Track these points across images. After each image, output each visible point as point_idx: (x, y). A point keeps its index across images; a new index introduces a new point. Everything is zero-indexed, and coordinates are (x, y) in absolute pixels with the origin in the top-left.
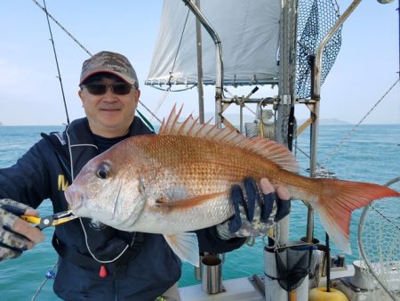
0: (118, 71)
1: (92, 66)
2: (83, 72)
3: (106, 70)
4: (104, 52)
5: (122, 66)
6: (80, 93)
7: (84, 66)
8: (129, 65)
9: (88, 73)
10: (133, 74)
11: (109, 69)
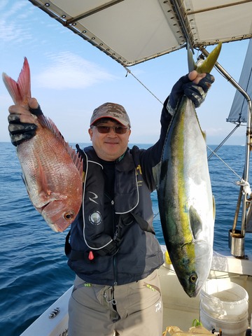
0: (117, 116)
1: (100, 113)
2: (93, 117)
3: (109, 116)
4: (108, 103)
5: (120, 113)
6: (89, 130)
7: (94, 113)
8: (125, 112)
9: (97, 118)
10: (127, 119)
11: (111, 115)
